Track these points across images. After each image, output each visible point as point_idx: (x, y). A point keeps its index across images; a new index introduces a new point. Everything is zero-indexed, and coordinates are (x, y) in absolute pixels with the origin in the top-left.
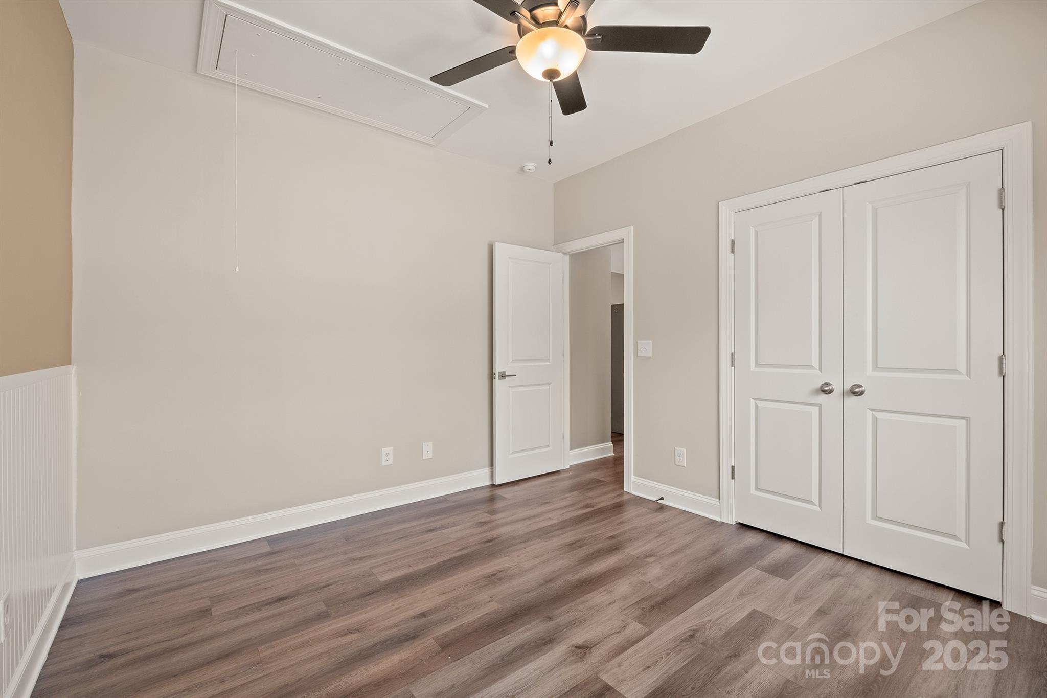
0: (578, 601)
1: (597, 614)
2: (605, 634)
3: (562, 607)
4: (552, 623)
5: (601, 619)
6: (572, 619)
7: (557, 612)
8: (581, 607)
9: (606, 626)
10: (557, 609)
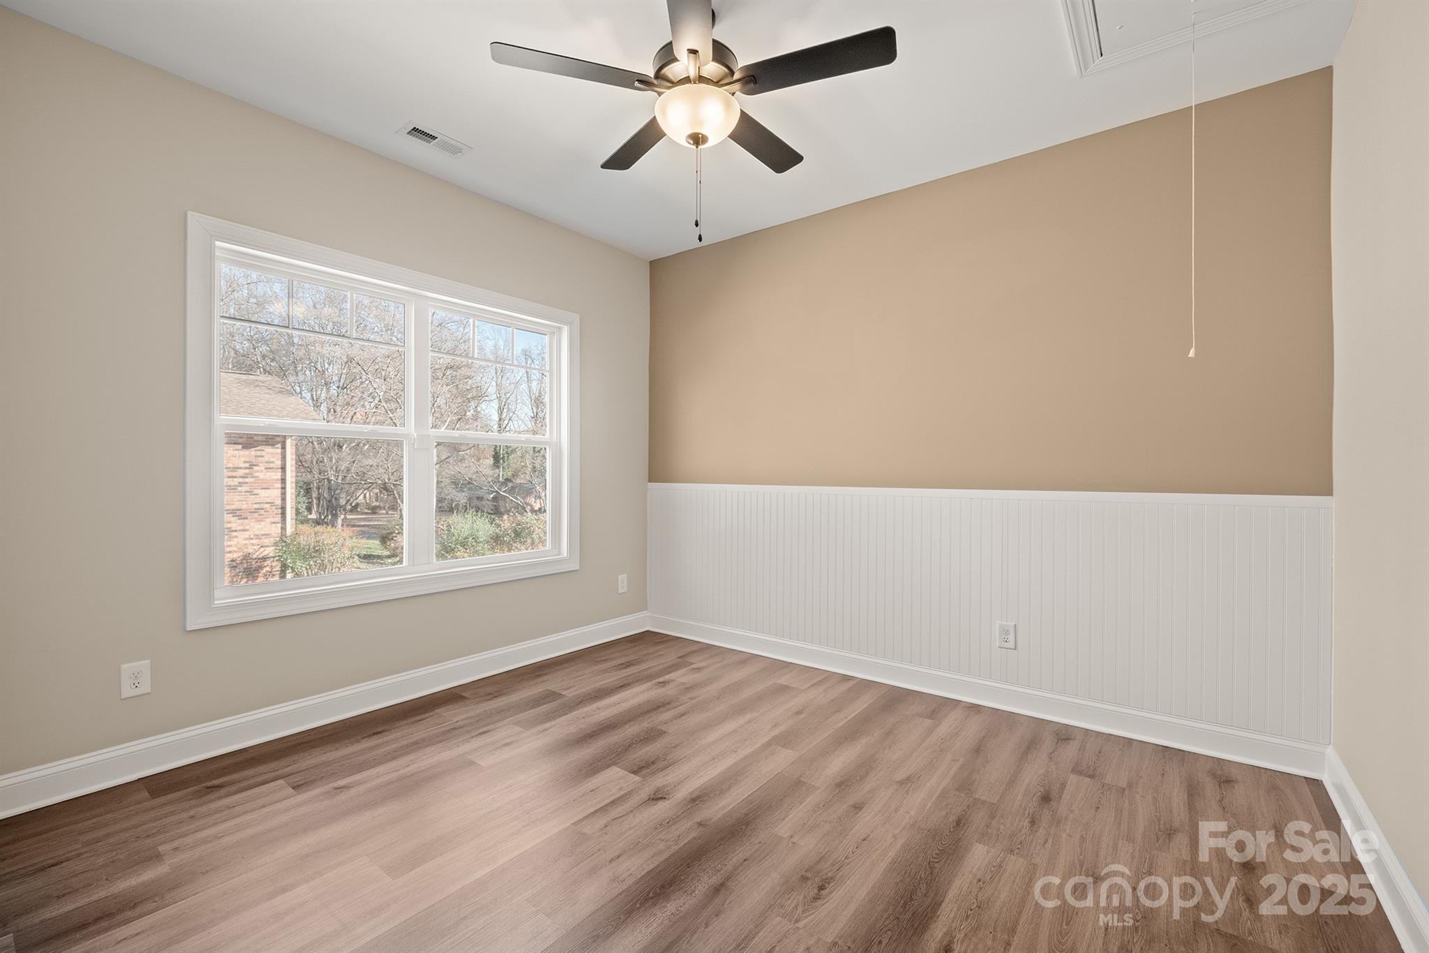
0: (666, 855)
1: (640, 838)
2: (631, 815)
3: (688, 842)
4: (698, 819)
5: (634, 832)
6: (673, 827)
7: (694, 834)
8: (661, 846)
9: (630, 824)
10: (695, 838)
